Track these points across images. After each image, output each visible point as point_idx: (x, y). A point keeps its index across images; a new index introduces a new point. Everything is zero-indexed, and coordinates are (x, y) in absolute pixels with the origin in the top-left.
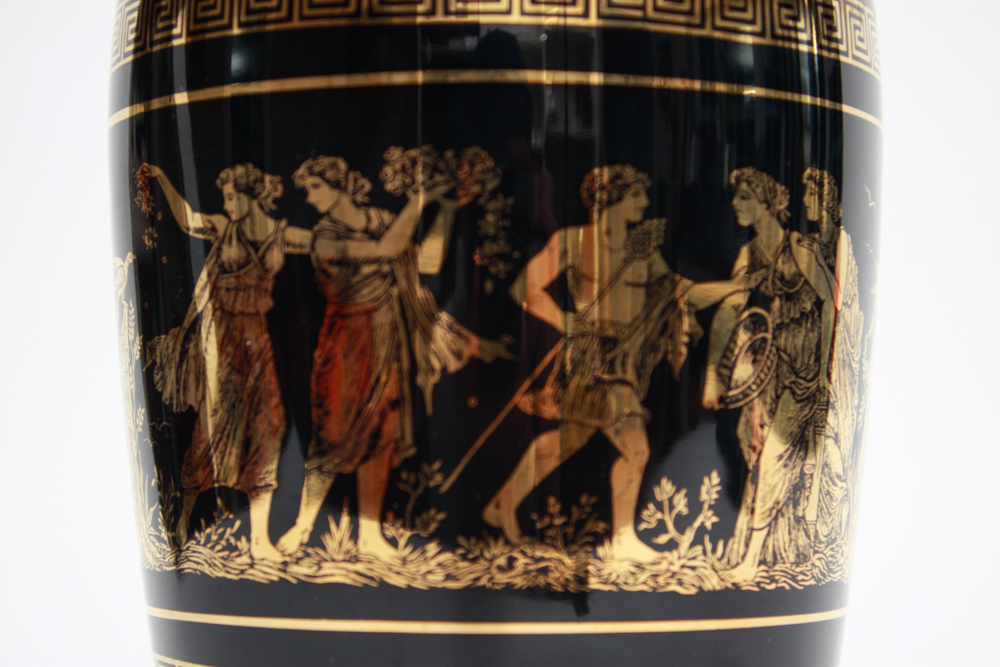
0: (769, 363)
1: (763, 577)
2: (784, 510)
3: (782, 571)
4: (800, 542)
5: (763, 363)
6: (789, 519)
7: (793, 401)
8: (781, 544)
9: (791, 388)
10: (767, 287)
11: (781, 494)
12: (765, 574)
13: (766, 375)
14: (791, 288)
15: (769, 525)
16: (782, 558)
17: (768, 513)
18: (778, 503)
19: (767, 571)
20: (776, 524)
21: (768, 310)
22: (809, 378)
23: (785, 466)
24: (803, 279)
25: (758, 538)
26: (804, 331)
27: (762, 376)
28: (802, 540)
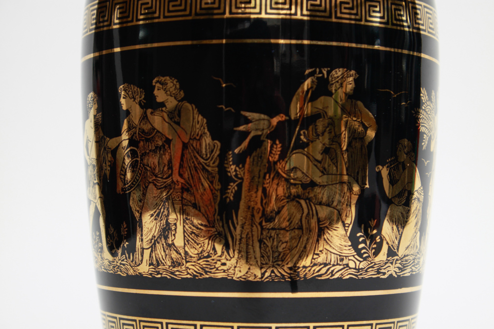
0: (140, 171)
1: (152, 271)
2: (159, 240)
3: (163, 269)
4: (173, 256)
5: (137, 172)
6: (163, 245)
7: (156, 189)
8: (160, 256)
9: (153, 183)
10: (136, 137)
11: (155, 232)
12: (153, 270)
13: (139, 177)
14: (148, 136)
15: (152, 247)
16: (162, 263)
17: (149, 241)
18: (155, 237)
19: (155, 269)
20: (155, 247)
21: (137, 147)
22: (165, 177)
23: (155, 219)
24: (156, 130)
25: (147, 253)
26: (158, 155)
27: (138, 178)
28: (174, 255)
